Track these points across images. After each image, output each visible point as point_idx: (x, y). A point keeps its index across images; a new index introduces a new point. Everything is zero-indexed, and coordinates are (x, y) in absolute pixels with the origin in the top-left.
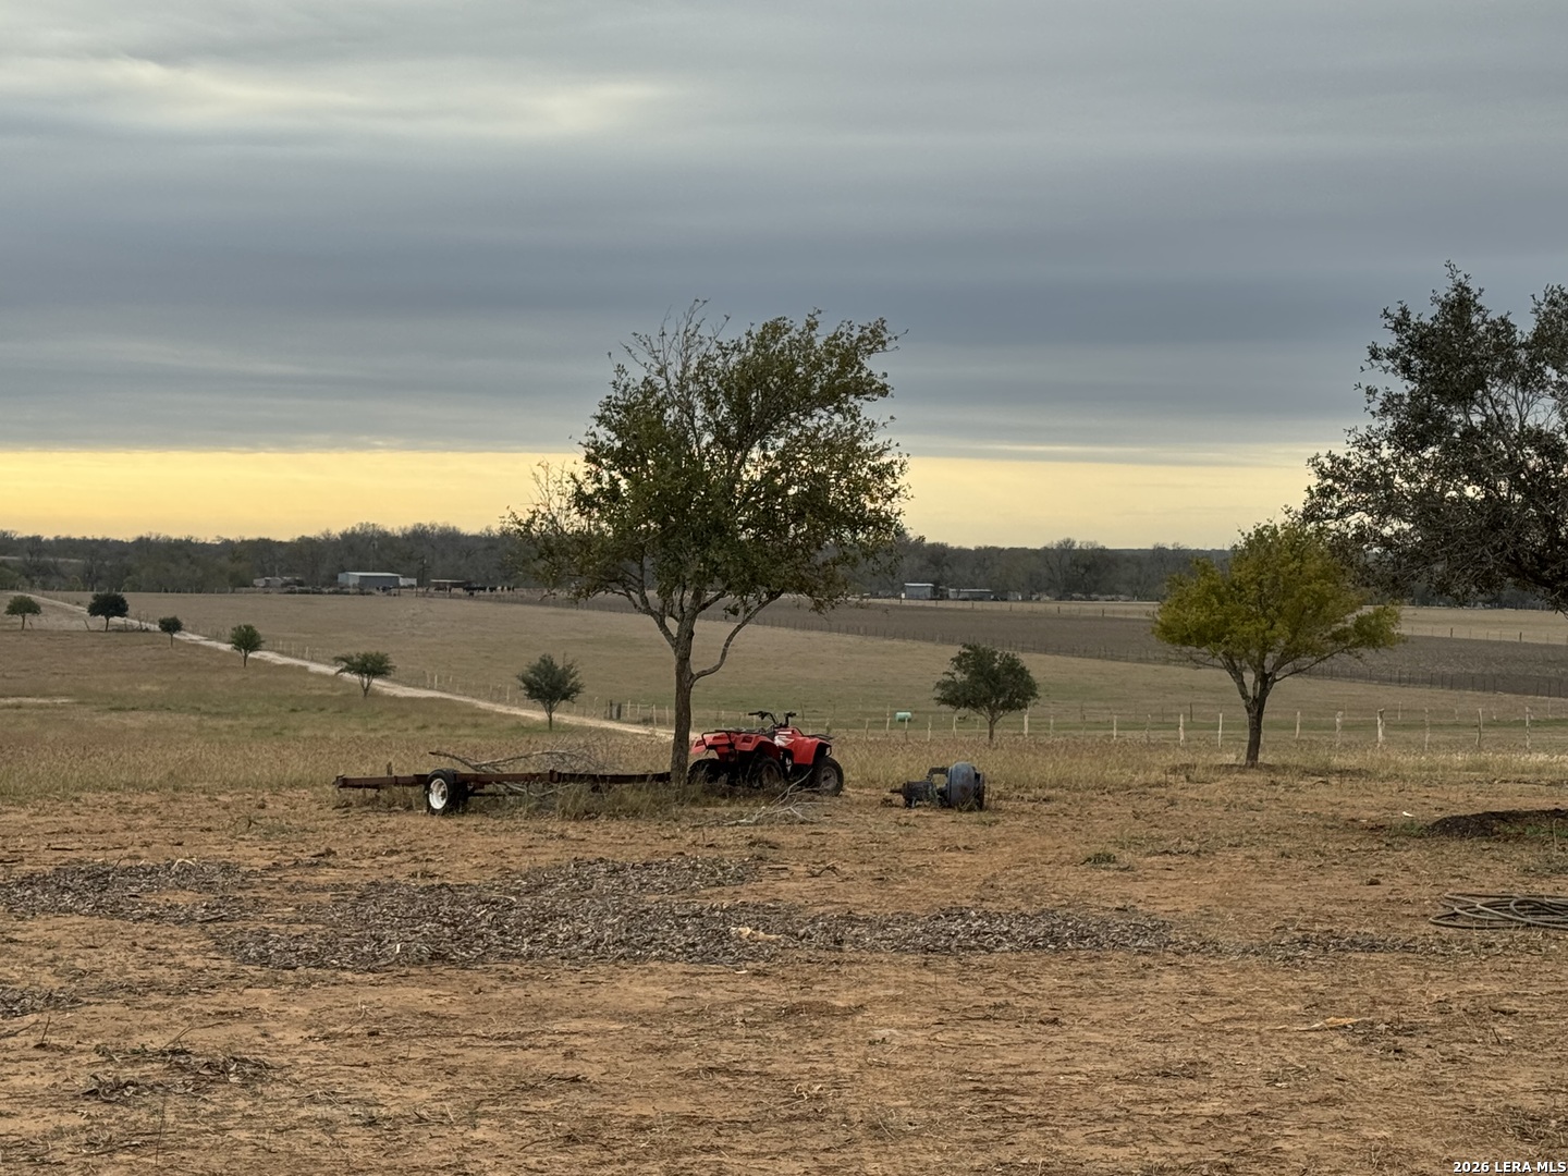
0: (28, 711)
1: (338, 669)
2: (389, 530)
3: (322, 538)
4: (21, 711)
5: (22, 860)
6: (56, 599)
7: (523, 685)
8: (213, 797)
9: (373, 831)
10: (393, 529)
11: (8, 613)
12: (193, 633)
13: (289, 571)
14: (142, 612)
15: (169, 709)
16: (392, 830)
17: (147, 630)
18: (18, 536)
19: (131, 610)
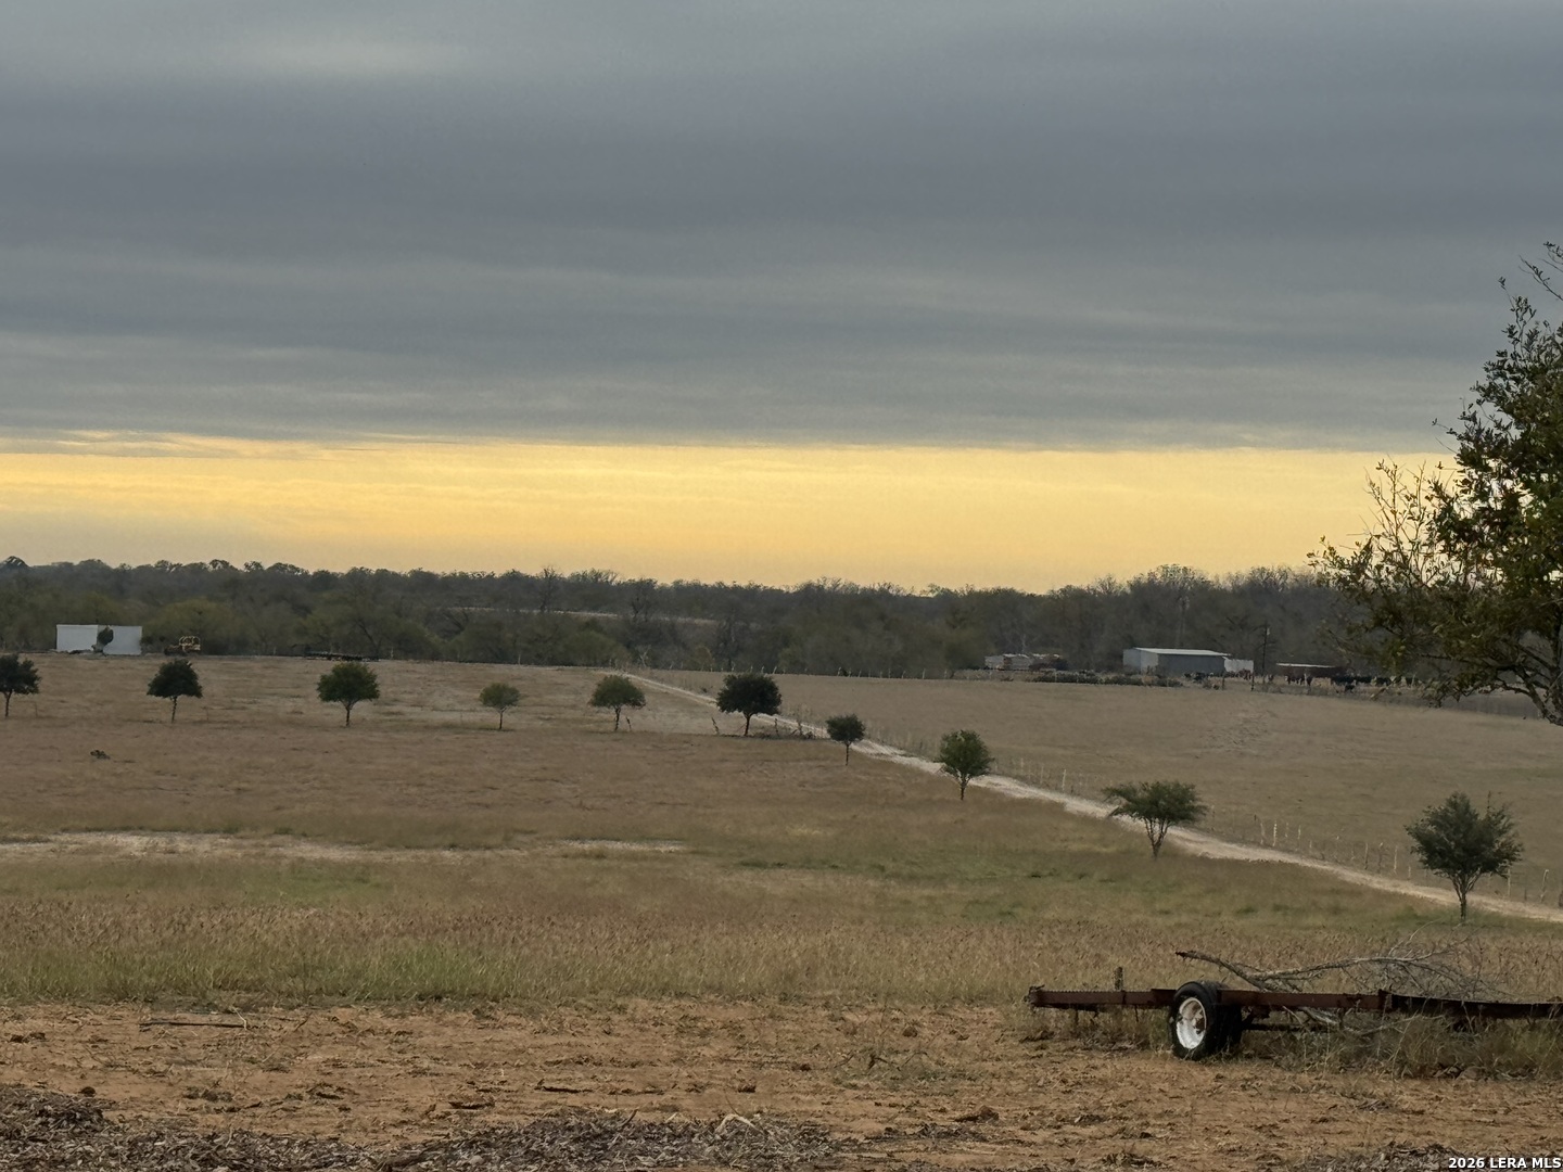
0: (614, 863)
1: (1113, 808)
2: (1210, 578)
3: (1100, 590)
4: (605, 862)
5: (491, 1104)
6: (670, 682)
7: (1416, 844)
8: (837, 1014)
9: (1070, 1082)
10: (1217, 577)
11: (594, 704)
12: (883, 743)
13: (1046, 643)
14: (804, 707)
15: (834, 867)
16: (1103, 1082)
17: (810, 736)
18: (618, 579)
19: (786, 703)
